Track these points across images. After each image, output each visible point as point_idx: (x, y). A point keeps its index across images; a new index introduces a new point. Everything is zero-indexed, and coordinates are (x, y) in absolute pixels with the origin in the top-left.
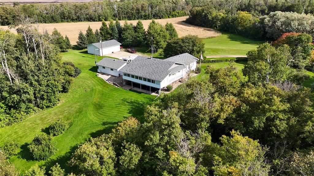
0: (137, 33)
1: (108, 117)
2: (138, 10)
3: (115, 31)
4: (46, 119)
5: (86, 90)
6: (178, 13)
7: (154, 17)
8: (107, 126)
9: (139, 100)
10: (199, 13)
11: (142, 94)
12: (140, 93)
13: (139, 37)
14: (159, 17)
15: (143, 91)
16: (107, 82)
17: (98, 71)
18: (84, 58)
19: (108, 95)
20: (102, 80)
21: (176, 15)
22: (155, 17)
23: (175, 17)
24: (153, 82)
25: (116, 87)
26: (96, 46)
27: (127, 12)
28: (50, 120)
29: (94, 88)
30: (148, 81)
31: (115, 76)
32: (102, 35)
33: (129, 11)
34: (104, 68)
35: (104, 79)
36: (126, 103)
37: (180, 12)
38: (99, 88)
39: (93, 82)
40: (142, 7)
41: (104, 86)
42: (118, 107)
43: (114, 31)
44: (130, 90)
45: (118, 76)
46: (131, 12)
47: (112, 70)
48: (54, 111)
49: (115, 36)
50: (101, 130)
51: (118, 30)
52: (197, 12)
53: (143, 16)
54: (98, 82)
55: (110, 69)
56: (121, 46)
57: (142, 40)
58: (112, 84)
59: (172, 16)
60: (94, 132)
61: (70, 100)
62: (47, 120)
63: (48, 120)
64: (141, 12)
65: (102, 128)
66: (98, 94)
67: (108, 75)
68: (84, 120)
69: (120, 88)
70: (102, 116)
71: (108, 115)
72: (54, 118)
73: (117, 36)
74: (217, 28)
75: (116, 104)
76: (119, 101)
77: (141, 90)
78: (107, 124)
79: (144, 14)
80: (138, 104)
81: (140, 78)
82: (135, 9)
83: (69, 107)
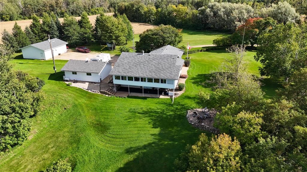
0: (83, 29)
1: (128, 139)
2: (52, 6)
3: (54, 28)
4: (21, 166)
5: (66, 107)
6: (97, 10)
7: (72, 14)
8: (137, 153)
9: (153, 108)
10: (128, 8)
11: (148, 99)
12: (145, 98)
13: (86, 33)
14: (79, 14)
15: (146, 95)
16: (89, 91)
17: (66, 79)
18: (23, 64)
19: (104, 108)
20: (80, 90)
21: (95, 12)
22: (74, 14)
23: (95, 14)
24: (163, 81)
25: (107, 96)
26: (38, 47)
27: (38, 9)
28: (29, 167)
29: (77, 103)
30: (155, 82)
31: (95, 83)
32: (36, 34)
33: (41, 7)
34: (75, 73)
35: (82, 89)
36: (138, 115)
37: (99, 9)
38: (83, 101)
39: (70, 94)
40: (57, 3)
41: (90, 98)
42: (132, 123)
43: (52, 27)
44: (128, 97)
45: (100, 82)
46: (44, 9)
47: (89, 74)
48: (29, 150)
49: (55, 34)
50: (131, 161)
51: (57, 27)
52: (125, 7)
53: (59, 13)
54: (77, 93)
55: (86, 74)
56: (67, 45)
57: (91, 36)
58: (98, 93)
59: (92, 13)
60: (122, 166)
61: (45, 127)
62: (23, 167)
63: (26, 167)
64: (57, 9)
65: (130, 158)
66: (89, 110)
67: (84, 82)
68: (92, 151)
69: (112, 97)
70: (118, 140)
71: (125, 136)
72: (34, 160)
73: (57, 33)
74: (151, 22)
75: (125, 119)
76: (125, 113)
77: (143, 95)
78: (135, 151)
79: (60, 11)
80: (157, 113)
81: (143, 80)
82: (48, 6)
83: (51, 137)
